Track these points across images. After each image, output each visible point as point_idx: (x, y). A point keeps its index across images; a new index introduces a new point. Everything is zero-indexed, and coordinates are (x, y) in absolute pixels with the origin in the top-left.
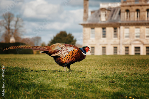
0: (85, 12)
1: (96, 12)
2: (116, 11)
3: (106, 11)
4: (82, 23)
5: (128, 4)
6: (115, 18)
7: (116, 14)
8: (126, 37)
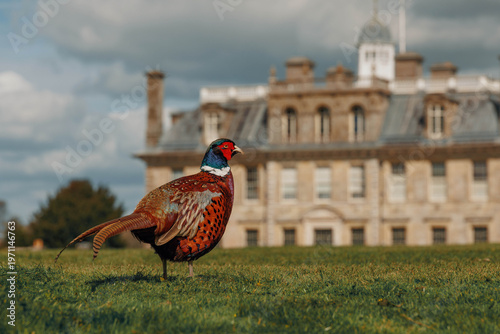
0: (153, 115)
1: (188, 117)
2: (252, 112)
3: (223, 115)
4: (143, 150)
5: (291, 89)
6: (251, 137)
7: (252, 121)
8: (288, 196)
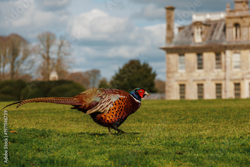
0: (169, 28)
1: (187, 28)
2: (218, 26)
3: (203, 27)
4: (164, 46)
5: (237, 14)
6: (218, 38)
7: (218, 30)
8: (236, 67)
